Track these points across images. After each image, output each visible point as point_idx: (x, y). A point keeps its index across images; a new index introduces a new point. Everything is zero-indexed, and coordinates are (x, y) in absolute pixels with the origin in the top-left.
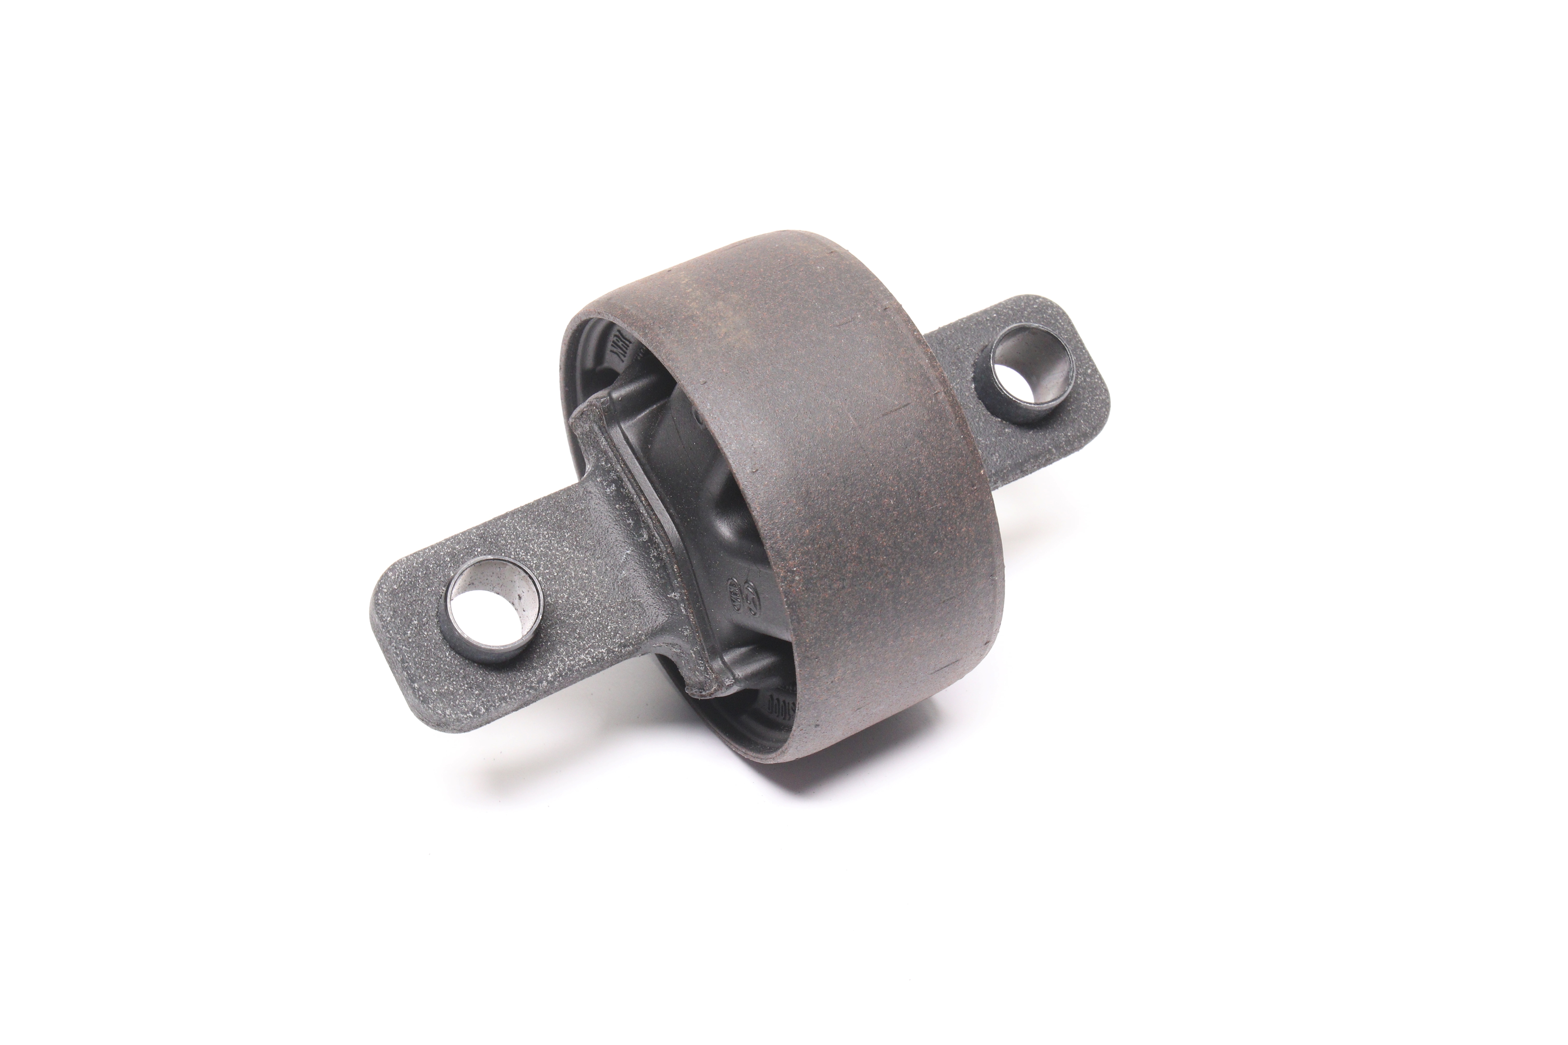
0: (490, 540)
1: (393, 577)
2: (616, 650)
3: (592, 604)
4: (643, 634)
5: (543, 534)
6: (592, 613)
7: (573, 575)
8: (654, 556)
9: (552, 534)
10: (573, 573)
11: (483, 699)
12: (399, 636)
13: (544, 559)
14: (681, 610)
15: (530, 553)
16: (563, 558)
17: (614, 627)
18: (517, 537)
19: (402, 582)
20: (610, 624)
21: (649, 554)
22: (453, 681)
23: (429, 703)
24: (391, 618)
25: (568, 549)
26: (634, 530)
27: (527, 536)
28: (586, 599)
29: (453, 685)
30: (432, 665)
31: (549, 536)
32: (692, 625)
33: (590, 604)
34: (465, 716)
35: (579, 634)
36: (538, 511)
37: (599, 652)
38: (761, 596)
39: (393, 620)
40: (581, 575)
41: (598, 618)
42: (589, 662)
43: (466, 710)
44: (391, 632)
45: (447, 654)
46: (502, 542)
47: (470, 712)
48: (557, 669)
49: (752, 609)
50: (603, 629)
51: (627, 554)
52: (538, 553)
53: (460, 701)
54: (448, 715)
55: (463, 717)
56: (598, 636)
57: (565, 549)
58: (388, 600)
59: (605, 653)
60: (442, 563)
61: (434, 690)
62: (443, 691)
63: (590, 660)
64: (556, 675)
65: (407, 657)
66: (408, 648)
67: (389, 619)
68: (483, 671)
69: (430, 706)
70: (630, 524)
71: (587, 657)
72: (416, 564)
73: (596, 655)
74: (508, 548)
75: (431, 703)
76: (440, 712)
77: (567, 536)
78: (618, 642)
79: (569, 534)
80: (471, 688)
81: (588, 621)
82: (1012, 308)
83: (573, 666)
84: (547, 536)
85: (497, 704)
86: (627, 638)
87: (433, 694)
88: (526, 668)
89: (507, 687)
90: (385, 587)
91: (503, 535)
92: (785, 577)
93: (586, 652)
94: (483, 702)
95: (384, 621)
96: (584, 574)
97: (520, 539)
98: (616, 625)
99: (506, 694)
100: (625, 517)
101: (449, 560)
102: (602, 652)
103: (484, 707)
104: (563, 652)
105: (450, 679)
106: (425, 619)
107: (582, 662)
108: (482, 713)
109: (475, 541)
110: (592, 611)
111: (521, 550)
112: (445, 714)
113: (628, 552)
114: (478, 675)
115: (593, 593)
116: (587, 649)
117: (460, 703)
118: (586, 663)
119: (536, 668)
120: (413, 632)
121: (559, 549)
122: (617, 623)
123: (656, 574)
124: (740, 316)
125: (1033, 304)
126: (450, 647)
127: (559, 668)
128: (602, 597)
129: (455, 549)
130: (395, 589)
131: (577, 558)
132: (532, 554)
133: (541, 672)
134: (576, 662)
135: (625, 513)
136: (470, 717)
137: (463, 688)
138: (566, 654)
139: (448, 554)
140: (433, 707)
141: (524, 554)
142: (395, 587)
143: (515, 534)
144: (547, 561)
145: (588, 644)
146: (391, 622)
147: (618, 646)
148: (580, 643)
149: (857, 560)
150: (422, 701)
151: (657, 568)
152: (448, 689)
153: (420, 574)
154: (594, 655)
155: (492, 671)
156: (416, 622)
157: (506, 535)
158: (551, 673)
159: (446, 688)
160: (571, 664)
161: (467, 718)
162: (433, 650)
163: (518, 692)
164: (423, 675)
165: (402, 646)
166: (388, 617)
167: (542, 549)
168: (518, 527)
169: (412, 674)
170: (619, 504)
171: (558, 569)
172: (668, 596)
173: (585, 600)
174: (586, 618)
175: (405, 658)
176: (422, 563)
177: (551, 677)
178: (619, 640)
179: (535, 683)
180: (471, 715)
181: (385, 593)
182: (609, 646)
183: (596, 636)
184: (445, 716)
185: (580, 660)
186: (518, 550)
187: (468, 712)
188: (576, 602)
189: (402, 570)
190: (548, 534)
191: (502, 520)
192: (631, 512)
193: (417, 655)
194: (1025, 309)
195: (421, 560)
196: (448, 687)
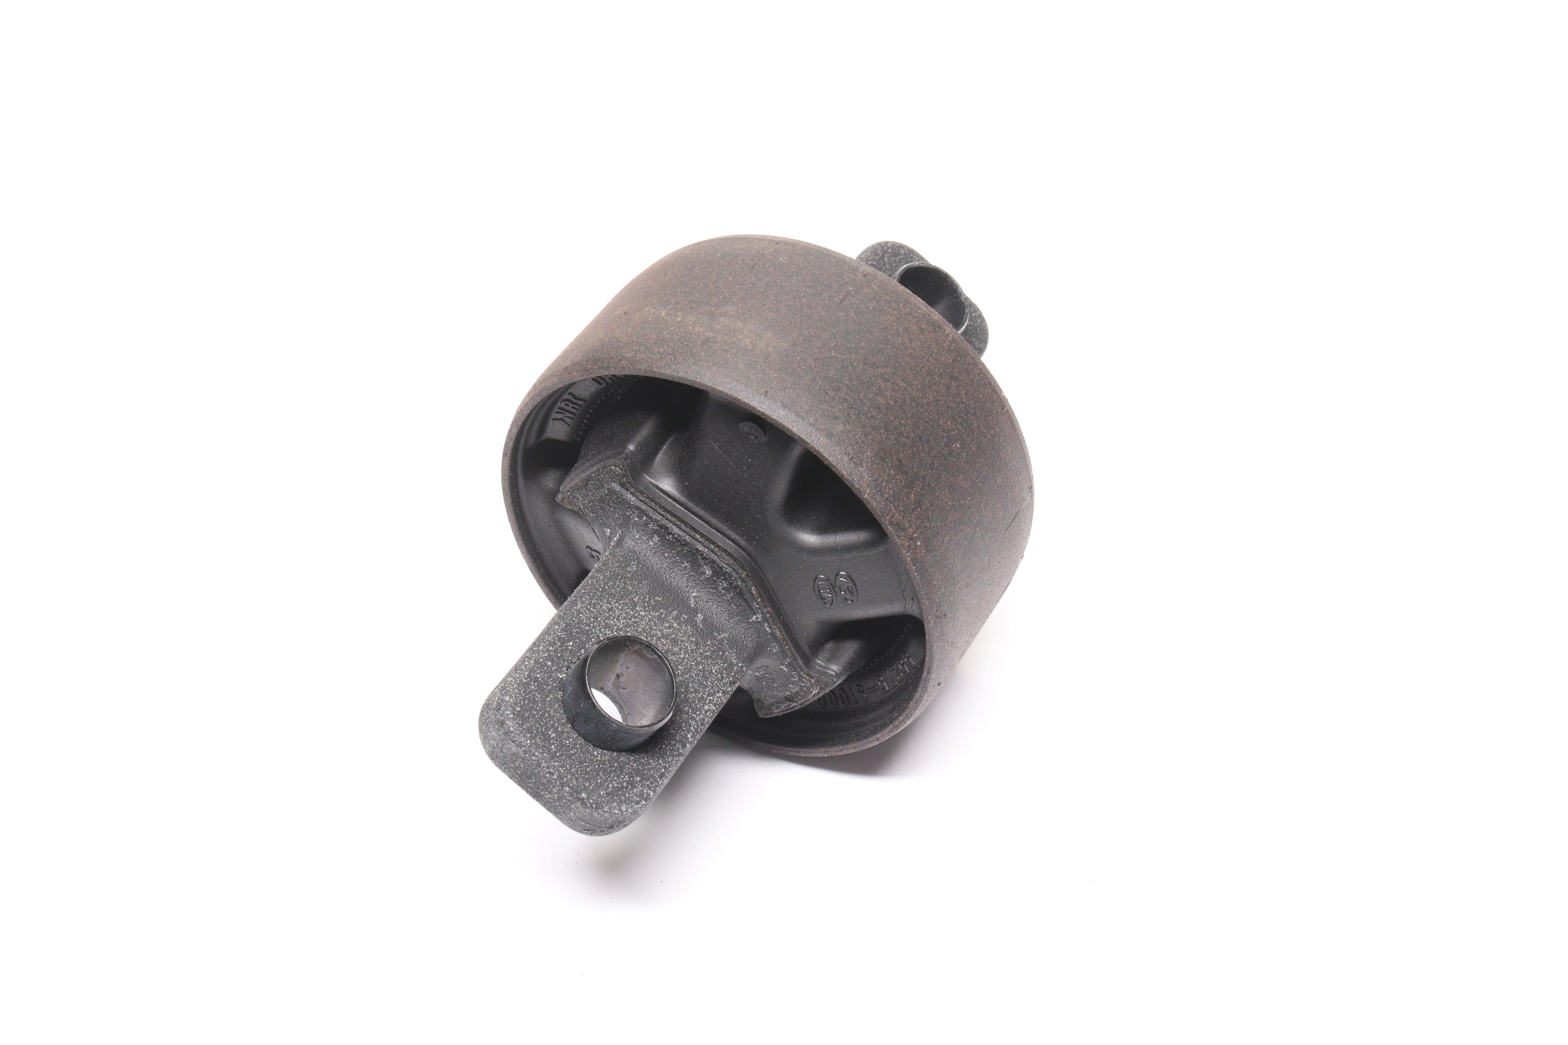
0: (575, 631)
1: (511, 700)
2: (729, 689)
3: (689, 655)
4: (743, 666)
5: (616, 606)
6: (693, 663)
7: (660, 635)
8: (724, 588)
9: (622, 603)
10: (659, 633)
11: (647, 783)
12: (546, 754)
13: (628, 630)
14: (765, 629)
15: (614, 629)
16: (644, 622)
17: (718, 669)
18: (596, 618)
19: (522, 701)
20: (713, 668)
21: (716, 588)
22: (613, 777)
23: (603, 807)
24: (531, 740)
25: (643, 612)
26: (692, 571)
27: (604, 614)
28: (682, 652)
29: (615, 781)
30: (588, 769)
31: (621, 606)
32: (779, 640)
33: (687, 656)
34: (640, 806)
35: (693, 687)
36: (601, 587)
37: (717, 698)
38: (857, 582)
39: (533, 741)
40: (666, 632)
41: (701, 667)
42: (714, 710)
43: (638, 799)
44: (536, 754)
45: (596, 753)
46: (586, 628)
47: (643, 800)
48: (692, 728)
49: (848, 598)
50: (709, 674)
51: (694, 596)
52: (621, 626)
53: (629, 794)
54: (625, 812)
55: (638, 807)
56: (709, 683)
57: (641, 613)
58: (519, 724)
59: (722, 696)
60: (547, 669)
61: (602, 793)
62: (610, 790)
63: (714, 707)
64: (693, 734)
65: (563, 771)
66: (560, 762)
67: (529, 742)
68: (633, 756)
69: (606, 810)
70: (686, 567)
71: (710, 706)
72: (525, 679)
73: (717, 701)
74: (594, 632)
75: (606, 806)
76: (617, 812)
77: (636, 600)
78: (728, 681)
79: (637, 598)
80: (632, 777)
81: (693, 672)
82: (873, 258)
83: (703, 719)
84: (620, 608)
85: (660, 783)
86: (733, 674)
87: (602, 796)
88: (667, 738)
89: (661, 763)
90: (509, 713)
91: (583, 621)
92: (909, 547)
93: (707, 702)
94: (648, 785)
95: (525, 746)
96: (669, 631)
97: (599, 619)
98: (719, 667)
99: (663, 770)
100: (678, 563)
101: (550, 664)
102: (720, 696)
103: (651, 790)
104: (689, 709)
105: (610, 776)
106: (560, 728)
107: (709, 713)
108: (651, 796)
109: (563, 636)
110: (693, 661)
111: (605, 629)
112: (622, 811)
113: (694, 595)
114: (631, 762)
115: (684, 645)
116: (706, 698)
117: (631, 795)
118: (712, 712)
119: (675, 735)
120: (556, 745)
121: (636, 615)
122: (718, 664)
123: (730, 604)
124: (751, 323)
125: (888, 250)
126: (594, 746)
127: (694, 726)
128: (694, 646)
129: (550, 651)
130: (519, 711)
131: (655, 618)
132: (617, 629)
133: (681, 736)
134: (703, 715)
135: (677, 558)
136: (644, 804)
137: (625, 779)
138: (692, 710)
139: (546, 659)
140: (609, 809)
141: (610, 632)
142: (518, 709)
143: (592, 616)
144: (633, 631)
145: (704, 694)
146: (532, 744)
147: (730, 685)
148: (698, 696)
149: (953, 509)
150: (596, 808)
151: (729, 598)
152: (613, 787)
153: (533, 687)
154: (715, 701)
155: (641, 753)
156: (554, 735)
157: (586, 620)
158: (689, 733)
159: (611, 786)
160: (700, 718)
161: (642, 807)
162: (582, 755)
163: (672, 763)
164: (586, 783)
165: (553, 763)
166: (527, 740)
167: (622, 621)
168: (592, 609)
169: (575, 786)
170: (668, 552)
171: (645, 635)
172: (750, 620)
173: (682, 654)
174: (691, 671)
175: (561, 774)
176: (529, 676)
177: (691, 737)
178: (727, 679)
179: (681, 749)
180: (644, 803)
181: (513, 718)
182: (723, 688)
183: (707, 683)
184: (622, 814)
185: (706, 712)
186: (603, 630)
187: (640, 800)
188: (675, 659)
189: (516, 690)
190: (619, 605)
191: (575, 608)
192: (684, 555)
193: (571, 766)
194: (883, 256)
195: (527, 673)
196: (613, 784)
